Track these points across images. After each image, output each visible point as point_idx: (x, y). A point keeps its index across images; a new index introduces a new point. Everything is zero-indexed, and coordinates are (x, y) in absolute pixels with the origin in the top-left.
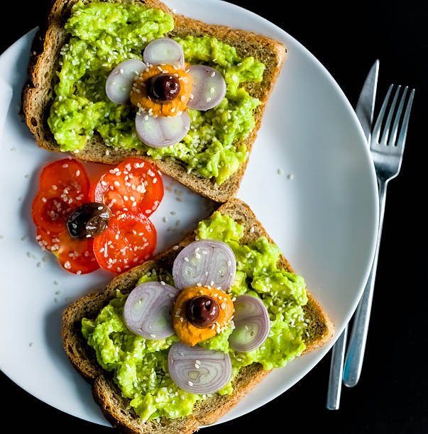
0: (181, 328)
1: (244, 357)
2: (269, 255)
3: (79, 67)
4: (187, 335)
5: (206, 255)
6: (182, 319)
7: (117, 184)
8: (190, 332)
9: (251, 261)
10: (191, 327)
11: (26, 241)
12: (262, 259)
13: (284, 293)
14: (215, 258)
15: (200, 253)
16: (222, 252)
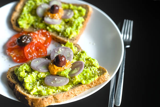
0: (51, 67)
1: (74, 79)
2: (85, 54)
3: (30, 7)
4: (53, 69)
5: (63, 51)
6: (52, 64)
7: (36, 36)
8: (54, 68)
9: (79, 56)
10: (55, 66)
11: (3, 54)
12: (83, 55)
13: (91, 64)
14: (66, 52)
15: (61, 49)
16: (68, 50)
